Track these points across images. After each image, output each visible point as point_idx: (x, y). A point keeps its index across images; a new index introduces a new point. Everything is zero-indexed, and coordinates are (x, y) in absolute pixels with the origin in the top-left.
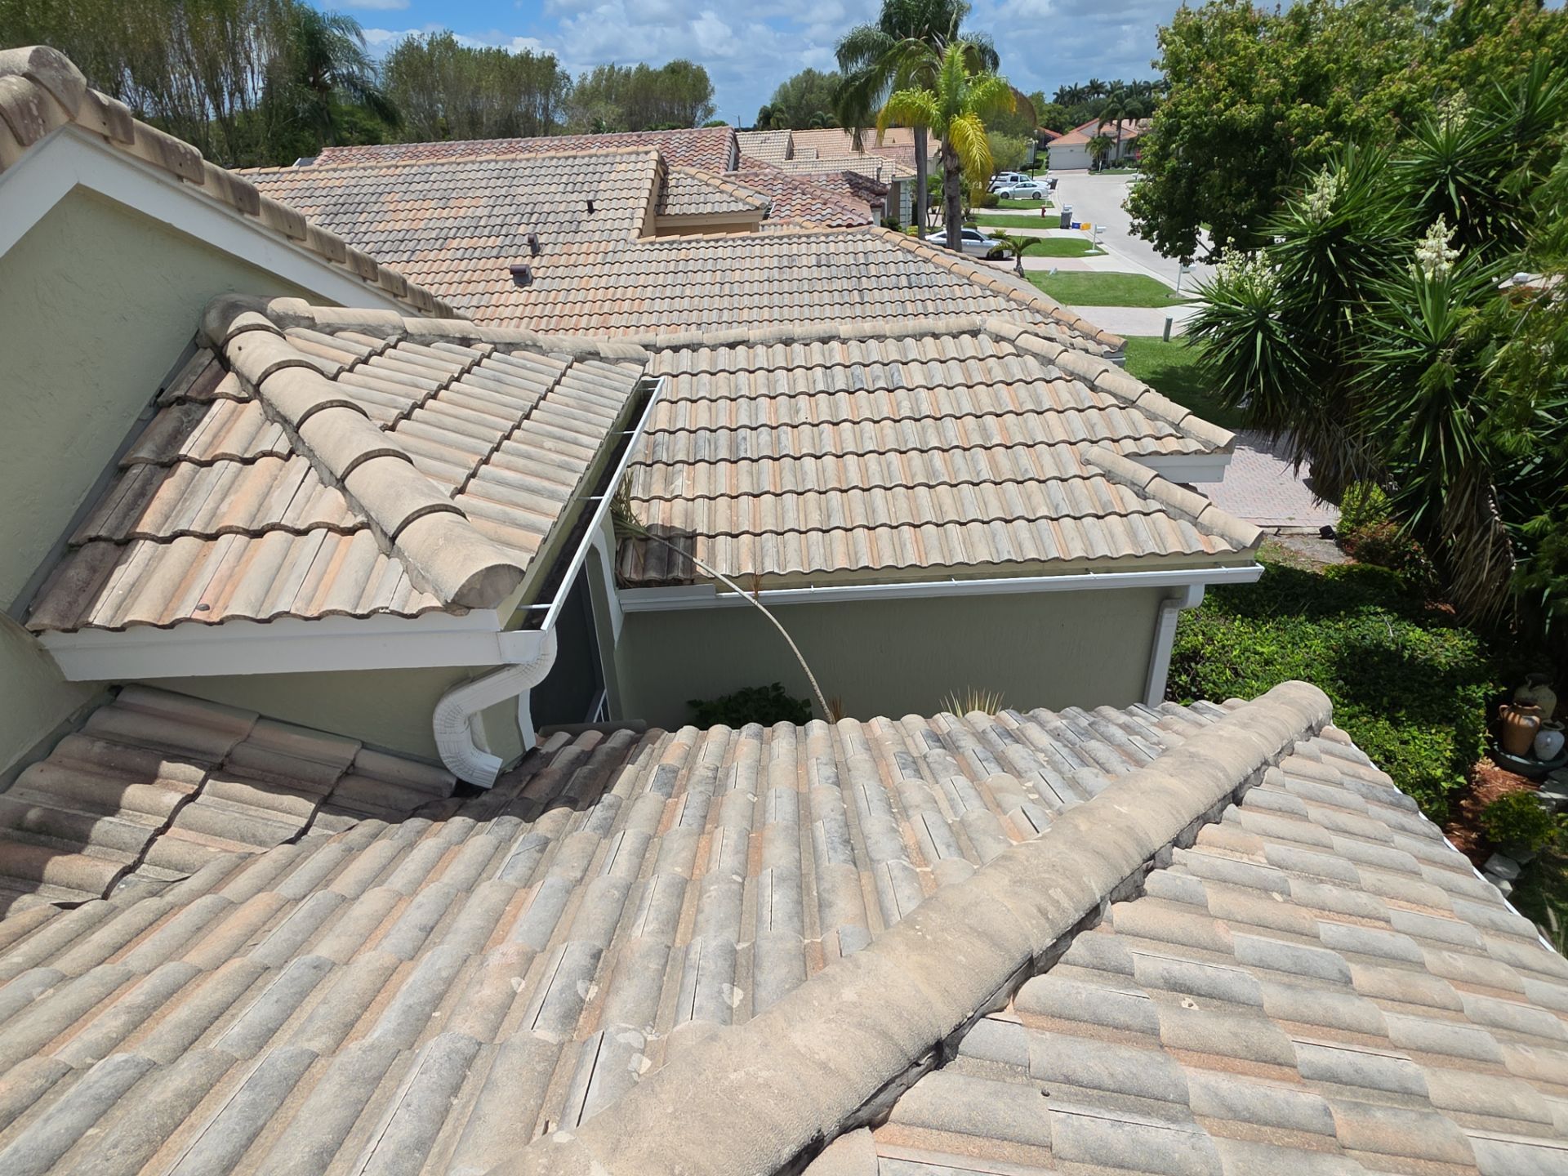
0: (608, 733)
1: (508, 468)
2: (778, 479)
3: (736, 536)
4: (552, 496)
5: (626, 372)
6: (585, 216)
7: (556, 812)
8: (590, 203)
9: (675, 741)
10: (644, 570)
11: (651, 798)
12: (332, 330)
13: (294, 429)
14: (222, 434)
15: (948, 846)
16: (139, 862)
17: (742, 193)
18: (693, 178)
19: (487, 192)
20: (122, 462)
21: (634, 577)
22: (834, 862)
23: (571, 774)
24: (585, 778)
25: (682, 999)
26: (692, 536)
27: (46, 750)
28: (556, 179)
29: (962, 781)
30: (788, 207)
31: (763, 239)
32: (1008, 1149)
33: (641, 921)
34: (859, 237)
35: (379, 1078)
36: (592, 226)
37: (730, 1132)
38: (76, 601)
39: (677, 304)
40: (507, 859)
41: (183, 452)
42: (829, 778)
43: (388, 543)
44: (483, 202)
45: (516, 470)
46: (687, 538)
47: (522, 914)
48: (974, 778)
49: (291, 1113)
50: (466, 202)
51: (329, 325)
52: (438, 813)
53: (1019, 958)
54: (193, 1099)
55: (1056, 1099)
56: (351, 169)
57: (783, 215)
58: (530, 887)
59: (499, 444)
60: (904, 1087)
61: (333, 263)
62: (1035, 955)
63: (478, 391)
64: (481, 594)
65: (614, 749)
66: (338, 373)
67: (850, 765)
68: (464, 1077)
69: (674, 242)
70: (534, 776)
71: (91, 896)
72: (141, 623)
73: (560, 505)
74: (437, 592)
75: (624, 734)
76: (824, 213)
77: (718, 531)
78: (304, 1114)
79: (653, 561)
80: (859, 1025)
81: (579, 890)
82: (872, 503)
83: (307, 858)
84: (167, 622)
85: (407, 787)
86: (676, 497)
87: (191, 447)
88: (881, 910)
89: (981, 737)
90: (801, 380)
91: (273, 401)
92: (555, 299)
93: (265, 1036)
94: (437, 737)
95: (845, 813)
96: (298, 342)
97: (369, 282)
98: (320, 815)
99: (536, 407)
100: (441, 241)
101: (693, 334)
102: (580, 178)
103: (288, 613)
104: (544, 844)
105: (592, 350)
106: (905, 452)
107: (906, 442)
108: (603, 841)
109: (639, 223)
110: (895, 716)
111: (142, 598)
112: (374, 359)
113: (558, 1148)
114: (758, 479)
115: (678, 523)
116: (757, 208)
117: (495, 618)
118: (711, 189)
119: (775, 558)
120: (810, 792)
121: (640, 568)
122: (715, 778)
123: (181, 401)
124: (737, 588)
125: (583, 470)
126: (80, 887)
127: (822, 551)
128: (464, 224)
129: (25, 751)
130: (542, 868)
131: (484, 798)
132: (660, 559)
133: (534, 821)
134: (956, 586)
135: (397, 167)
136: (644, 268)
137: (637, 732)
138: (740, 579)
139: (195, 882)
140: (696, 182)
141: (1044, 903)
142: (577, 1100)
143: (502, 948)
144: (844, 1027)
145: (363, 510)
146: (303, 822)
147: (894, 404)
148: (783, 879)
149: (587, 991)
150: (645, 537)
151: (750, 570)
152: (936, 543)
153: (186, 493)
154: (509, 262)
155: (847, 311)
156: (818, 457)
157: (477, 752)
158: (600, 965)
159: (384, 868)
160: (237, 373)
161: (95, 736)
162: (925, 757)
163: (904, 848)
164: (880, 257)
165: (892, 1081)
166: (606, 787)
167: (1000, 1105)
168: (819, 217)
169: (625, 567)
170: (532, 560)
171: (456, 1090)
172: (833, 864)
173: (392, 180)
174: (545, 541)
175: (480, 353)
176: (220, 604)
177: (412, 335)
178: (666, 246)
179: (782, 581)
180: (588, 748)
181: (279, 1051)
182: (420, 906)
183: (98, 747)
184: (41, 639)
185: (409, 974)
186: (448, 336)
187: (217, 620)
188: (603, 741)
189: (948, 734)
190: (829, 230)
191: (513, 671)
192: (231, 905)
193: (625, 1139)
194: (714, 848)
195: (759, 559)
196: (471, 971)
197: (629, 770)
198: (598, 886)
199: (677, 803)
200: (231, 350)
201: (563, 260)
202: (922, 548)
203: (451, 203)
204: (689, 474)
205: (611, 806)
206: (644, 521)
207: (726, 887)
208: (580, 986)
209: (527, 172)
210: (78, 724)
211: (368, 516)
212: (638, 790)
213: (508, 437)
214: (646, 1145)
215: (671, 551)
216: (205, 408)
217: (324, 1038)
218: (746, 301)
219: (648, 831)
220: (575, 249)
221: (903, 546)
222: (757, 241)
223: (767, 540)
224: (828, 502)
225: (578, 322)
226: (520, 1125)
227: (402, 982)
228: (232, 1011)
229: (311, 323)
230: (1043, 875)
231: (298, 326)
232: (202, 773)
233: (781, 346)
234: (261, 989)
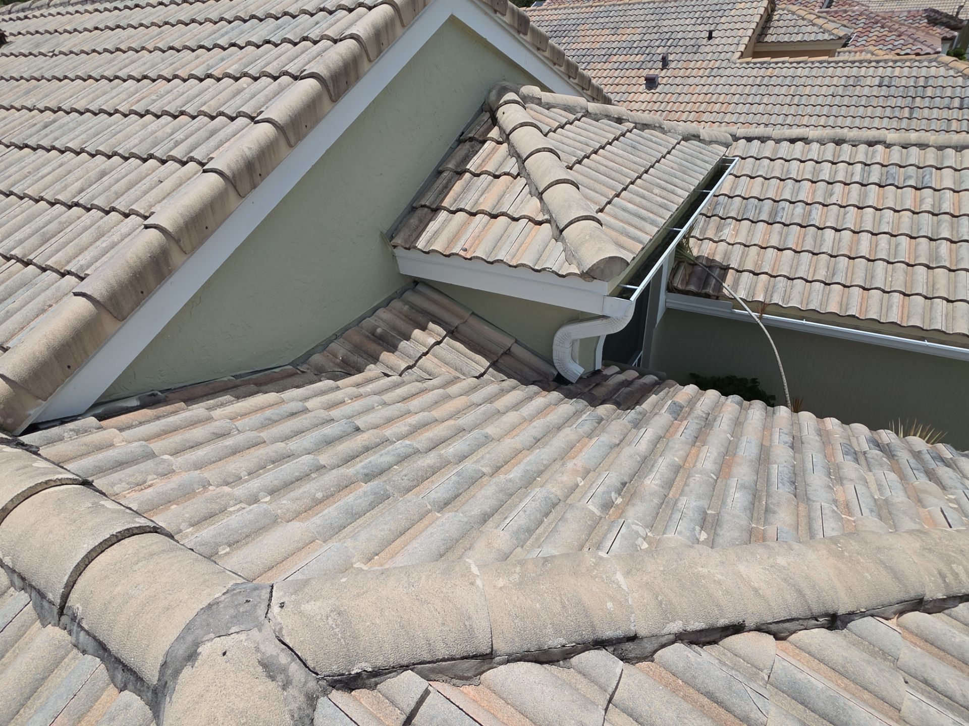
0: (642, 375)
1: (629, 202)
2: (800, 241)
3: (757, 274)
4: (653, 223)
5: (714, 151)
6: (705, 42)
7: (609, 407)
8: (711, 32)
9: (684, 390)
10: (687, 284)
11: (663, 418)
12: (549, 106)
13: (521, 160)
14: (487, 160)
15: (871, 511)
16: (414, 365)
17: (830, 26)
18: (793, 13)
19: (643, 24)
20: (440, 169)
21: (680, 286)
22: (781, 492)
23: (619, 390)
24: (627, 394)
25: (670, 523)
26: (726, 269)
27: (387, 303)
28: (691, 15)
29: (892, 476)
30: (865, 38)
31: (837, 63)
32: (867, 695)
33: (651, 477)
34: (926, 64)
35: (512, 495)
36: (707, 49)
37: (693, 595)
38: (411, 235)
39: (754, 109)
40: (580, 420)
41: (468, 167)
42: (787, 443)
43: (558, 233)
44: (638, 31)
45: (634, 204)
46: (721, 269)
47: (585, 450)
48: (902, 477)
49: (473, 493)
50: (628, 31)
51: (548, 104)
52: (547, 388)
53: (912, 594)
54: (434, 471)
55: (913, 688)
56: (565, 8)
57: (858, 44)
58: (591, 438)
59: (627, 186)
60: (803, 627)
61: (556, 66)
62: (926, 598)
63: (621, 152)
64: (603, 271)
65: (645, 384)
66: (548, 132)
67: (804, 440)
68: (551, 511)
69: (765, 62)
70: (597, 385)
71: (395, 373)
72: (437, 251)
73: (657, 229)
74: (578, 267)
75: (650, 378)
76: (896, 43)
77: (745, 268)
78: (479, 495)
79: (694, 279)
80: (785, 580)
81: (617, 449)
82: (873, 270)
83: (482, 387)
84: (447, 253)
85: (533, 370)
86: (722, 241)
87: (472, 165)
88: (809, 529)
89: (917, 455)
90: (842, 172)
91: (515, 144)
92: (669, 99)
93: (463, 458)
94: (555, 347)
95: (794, 466)
96: (532, 112)
97: (571, 79)
98: (491, 369)
99: (652, 167)
100: (607, 56)
101: (761, 131)
102: (708, 14)
103: (502, 261)
104: (600, 420)
105: (696, 134)
106: (915, 238)
107: (919, 230)
108: (633, 430)
109: (742, 48)
110: (846, 420)
111: (439, 239)
112: (568, 126)
113: (601, 558)
114: (786, 238)
115: (718, 258)
116: (840, 38)
117: (606, 287)
118: (805, 23)
119: (782, 294)
120: (771, 446)
121: (685, 282)
122: (707, 419)
123: (471, 139)
124: (748, 309)
125: (674, 210)
126: (391, 368)
127: (820, 297)
128: (624, 46)
129: (380, 301)
130: (597, 432)
131: (570, 386)
132: (700, 279)
133: (595, 407)
134: (927, 346)
135: (592, 7)
136: (737, 81)
137: (660, 379)
138: (750, 303)
139: (435, 382)
140: (795, 17)
141: (945, 570)
142: (607, 545)
143: (574, 461)
144: (774, 576)
145: (549, 212)
146: (483, 370)
147: (918, 200)
148: (743, 487)
149: (616, 499)
150: (694, 263)
151: (761, 299)
152: (920, 311)
153: (465, 190)
154: (645, 73)
155: (894, 123)
156: (837, 230)
157: (572, 361)
158: (625, 489)
159: (518, 404)
160: (500, 127)
161: (407, 303)
162: (865, 453)
163: (835, 501)
164: (940, 81)
165: (797, 619)
166: (639, 402)
167: (869, 669)
168: (890, 46)
169: (675, 279)
170: (634, 258)
171: (547, 515)
172: (780, 491)
173: (587, 16)
174: (643, 249)
175: (626, 129)
176: (472, 249)
177: (590, 114)
178: (758, 65)
179: (783, 311)
180: (630, 379)
181: (469, 465)
182: (535, 427)
183: (406, 308)
184: (395, 250)
185: (527, 456)
186: (610, 116)
187: (469, 257)
188: (638, 378)
189: (887, 444)
190: (898, 57)
191: (605, 321)
192: (449, 397)
193: (634, 571)
194: (701, 455)
195: (769, 293)
196: (557, 466)
197: (653, 398)
198: (627, 451)
199: (680, 425)
200: (499, 114)
201: (681, 73)
202: (906, 313)
203: (619, 32)
204: (735, 227)
205: (640, 413)
206: (695, 253)
207: (707, 478)
208: (613, 495)
209: (673, 10)
210: (399, 295)
211: (551, 216)
212: (656, 411)
213: (632, 183)
214: (645, 579)
215: (709, 276)
216: (481, 145)
217: (488, 468)
218: (809, 110)
219: (661, 433)
220: (692, 65)
221: (889, 307)
222: (832, 64)
223: (780, 281)
224: (836, 263)
225: (680, 116)
226: (576, 544)
227: (524, 458)
228: (449, 442)
229: (539, 102)
230: (951, 553)
231: (532, 103)
232: (445, 333)
233: (832, 145)
234: (461, 437)
